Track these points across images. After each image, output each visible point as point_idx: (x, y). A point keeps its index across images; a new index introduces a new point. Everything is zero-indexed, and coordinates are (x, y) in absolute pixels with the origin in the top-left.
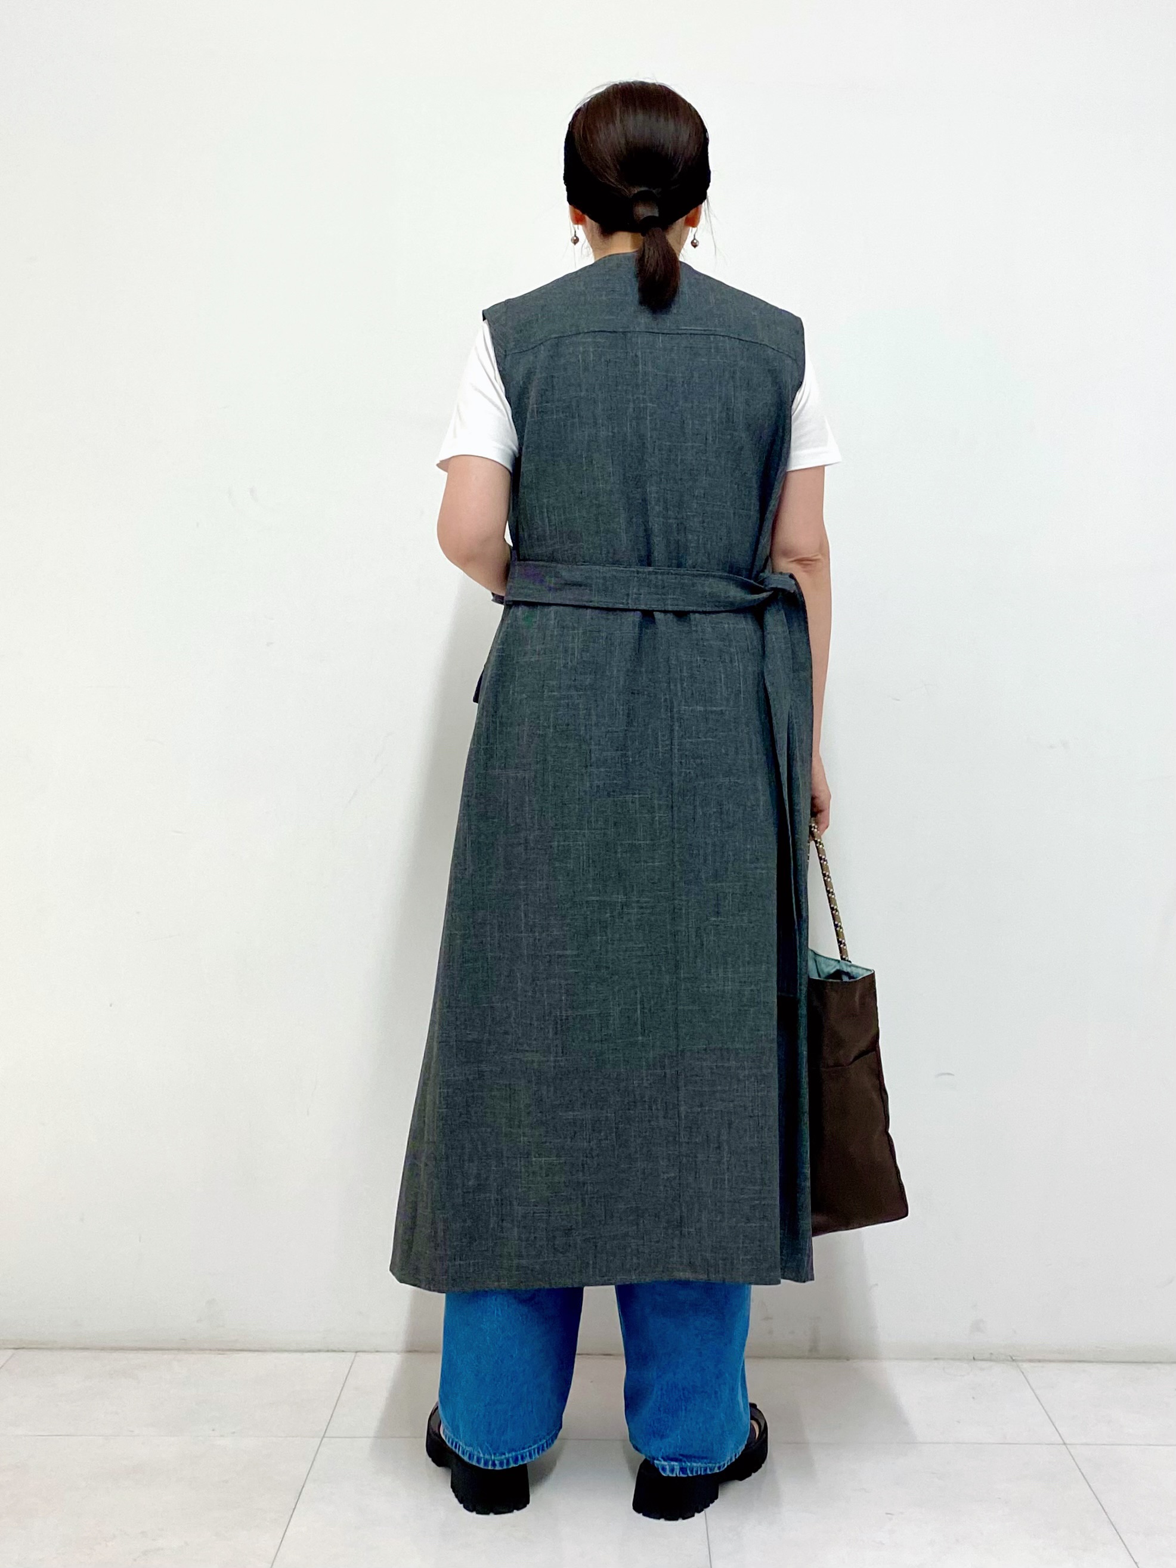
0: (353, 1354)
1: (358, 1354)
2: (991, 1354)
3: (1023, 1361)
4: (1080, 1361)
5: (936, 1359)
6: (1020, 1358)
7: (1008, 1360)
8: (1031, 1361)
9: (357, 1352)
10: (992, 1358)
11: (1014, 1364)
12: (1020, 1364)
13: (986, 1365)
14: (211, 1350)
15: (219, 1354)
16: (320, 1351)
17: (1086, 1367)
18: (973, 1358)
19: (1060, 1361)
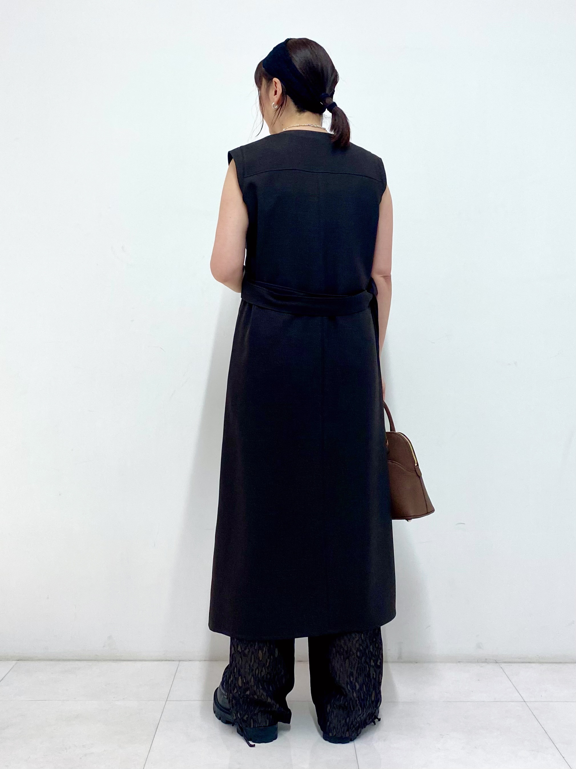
0: (179, 662)
1: (181, 662)
2: (486, 659)
4: (529, 663)
5: (459, 662)
7: (494, 662)
8: (505, 662)
9: (180, 661)
10: (487, 661)
11: (498, 664)
12: (500, 664)
13: (483, 664)
14: (110, 660)
15: (114, 662)
16: (162, 661)
17: (533, 665)
18: (477, 661)
19: (519, 663)
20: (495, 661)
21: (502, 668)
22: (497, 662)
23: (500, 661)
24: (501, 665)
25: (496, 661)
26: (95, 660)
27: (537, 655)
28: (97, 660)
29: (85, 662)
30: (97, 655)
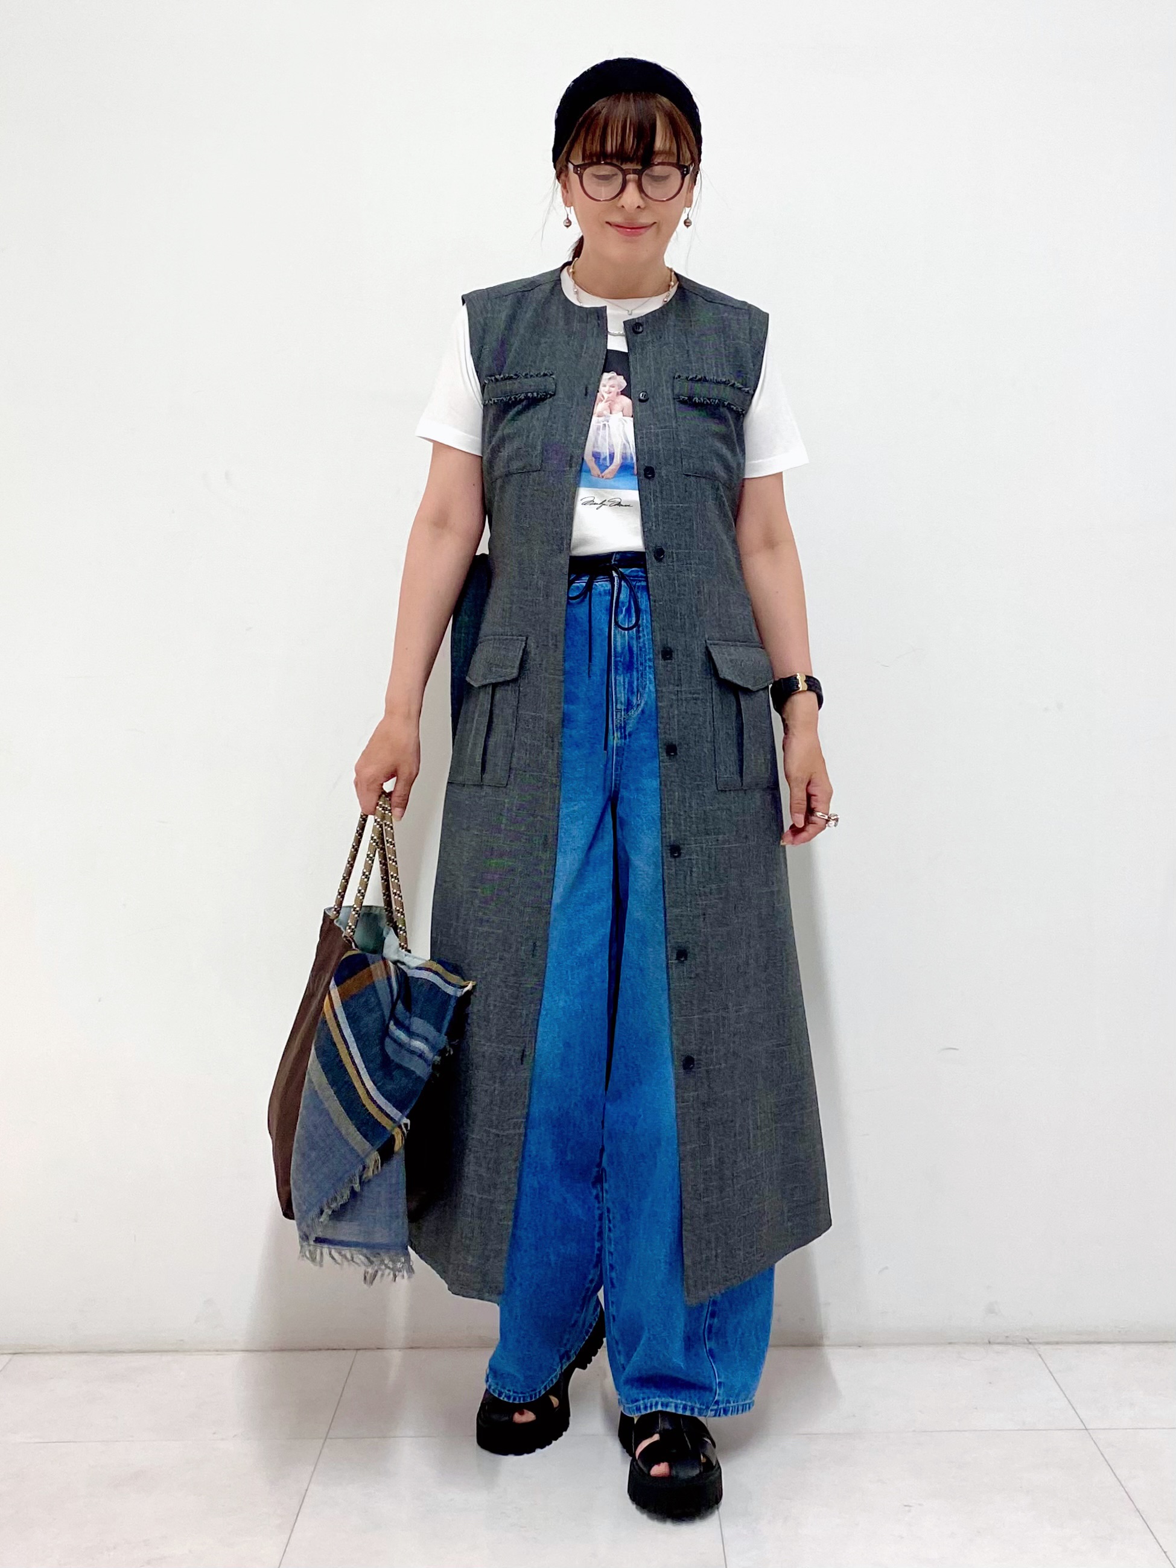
2: (1007, 1337)
3: (1040, 1344)
4: (1099, 1343)
5: (950, 1343)
6: (1033, 1341)
7: (1024, 1343)
8: (1048, 1343)
10: (1008, 1342)
11: (1031, 1346)
12: (1036, 1347)
13: (998, 1348)
17: (1106, 1348)
18: (987, 1341)
19: (1078, 1343)
20: (1026, 1341)
21: (1040, 1355)
22: (1030, 1343)
23: (1038, 1341)
24: (1041, 1348)
25: (1029, 1341)
27: (1117, 1327)
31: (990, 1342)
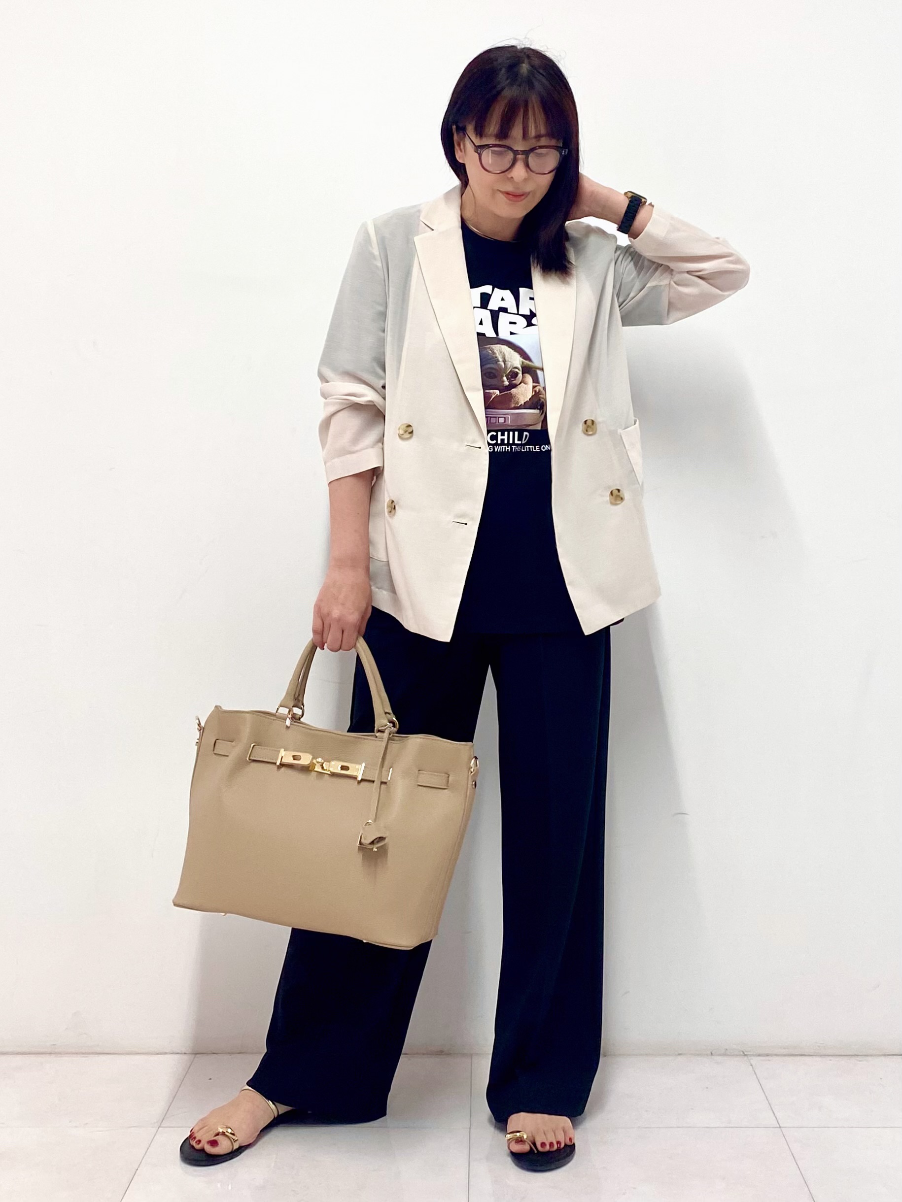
0: (193, 1055)
1: (198, 1056)
2: (727, 1050)
3: (751, 1055)
4: (801, 1055)
5: (680, 1054)
6: (749, 1053)
7: (739, 1055)
8: (759, 1055)
9: (196, 1054)
10: (726, 1054)
11: (746, 1058)
12: (749, 1058)
13: (719, 1058)
14: (77, 1054)
15: (83, 1057)
16: (166, 1053)
17: (807, 1060)
18: (710, 1054)
19: (785, 1055)
20: (742, 1053)
21: (752, 1065)
22: (745, 1055)
23: (751, 1053)
24: (752, 1059)
25: (744, 1053)
26: (50, 1054)
27: (816, 1043)
28: (55, 1053)
29: (33, 1057)
30: (54, 1045)
31: (712, 1053)
